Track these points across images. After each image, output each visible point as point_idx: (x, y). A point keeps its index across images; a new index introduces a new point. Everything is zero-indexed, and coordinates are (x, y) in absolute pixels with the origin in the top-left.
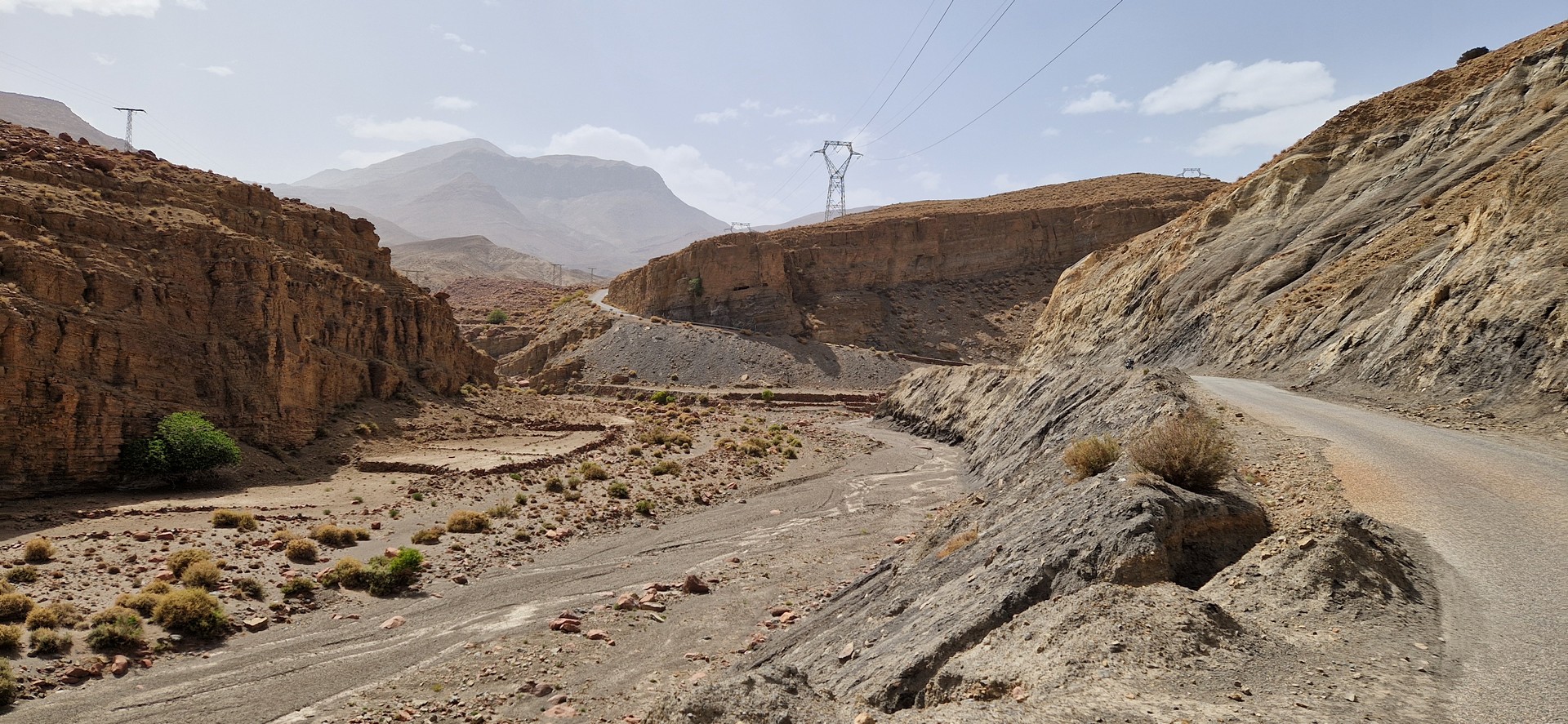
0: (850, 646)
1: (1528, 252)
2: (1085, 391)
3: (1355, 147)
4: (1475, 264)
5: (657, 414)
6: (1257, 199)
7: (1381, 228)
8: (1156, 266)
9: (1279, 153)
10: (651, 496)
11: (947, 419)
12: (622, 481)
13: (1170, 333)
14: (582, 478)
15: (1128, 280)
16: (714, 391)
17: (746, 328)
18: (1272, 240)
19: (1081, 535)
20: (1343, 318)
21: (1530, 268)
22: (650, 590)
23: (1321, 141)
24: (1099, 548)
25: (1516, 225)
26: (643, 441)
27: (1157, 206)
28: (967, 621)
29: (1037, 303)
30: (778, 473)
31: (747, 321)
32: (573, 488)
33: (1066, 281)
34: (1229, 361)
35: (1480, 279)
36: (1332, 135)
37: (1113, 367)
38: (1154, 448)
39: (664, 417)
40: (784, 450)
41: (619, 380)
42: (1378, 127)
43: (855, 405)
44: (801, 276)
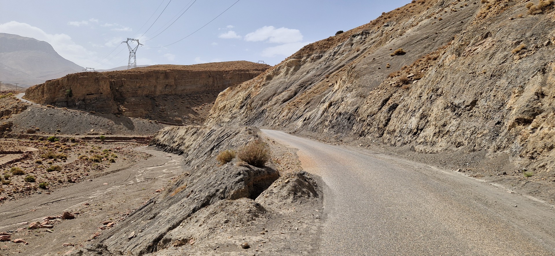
0: (133, 233)
1: (352, 93)
2: (226, 135)
3: (308, 58)
4: (338, 96)
5: (50, 146)
6: (280, 72)
7: (315, 83)
8: (250, 92)
9: (287, 58)
10: (46, 180)
11: (177, 145)
12: (33, 175)
13: (254, 115)
14: (11, 174)
15: (241, 97)
16: (78, 136)
17: (93, 110)
18: (285, 86)
19: (220, 184)
20: (304, 111)
21: (352, 97)
22: (46, 220)
23: (299, 55)
24: (226, 188)
25: (349, 85)
26: (42, 158)
27: (250, 72)
28: (179, 218)
29: (211, 104)
30: (107, 168)
31: (93, 108)
32: (7, 179)
33: (220, 96)
34: (272, 124)
35: (340, 100)
36: (302, 53)
37: (236, 126)
38: (245, 153)
39: (53, 147)
40: (110, 159)
41: (30, 132)
42: (315, 52)
43: (141, 141)
44: (117, 91)
